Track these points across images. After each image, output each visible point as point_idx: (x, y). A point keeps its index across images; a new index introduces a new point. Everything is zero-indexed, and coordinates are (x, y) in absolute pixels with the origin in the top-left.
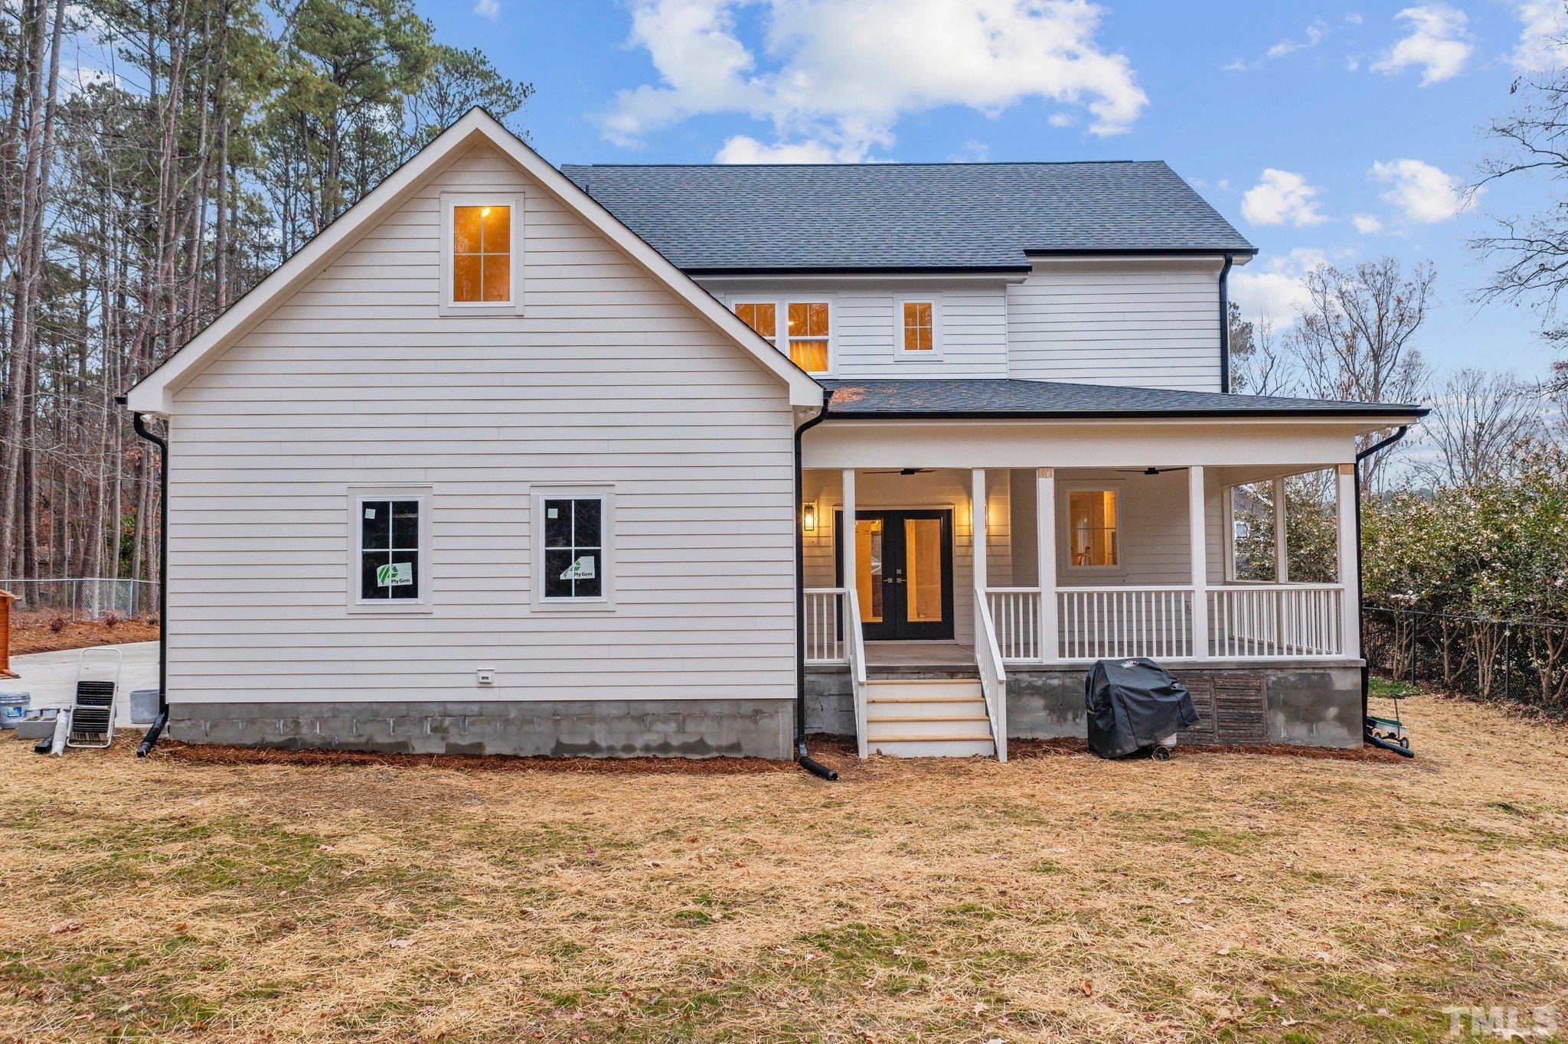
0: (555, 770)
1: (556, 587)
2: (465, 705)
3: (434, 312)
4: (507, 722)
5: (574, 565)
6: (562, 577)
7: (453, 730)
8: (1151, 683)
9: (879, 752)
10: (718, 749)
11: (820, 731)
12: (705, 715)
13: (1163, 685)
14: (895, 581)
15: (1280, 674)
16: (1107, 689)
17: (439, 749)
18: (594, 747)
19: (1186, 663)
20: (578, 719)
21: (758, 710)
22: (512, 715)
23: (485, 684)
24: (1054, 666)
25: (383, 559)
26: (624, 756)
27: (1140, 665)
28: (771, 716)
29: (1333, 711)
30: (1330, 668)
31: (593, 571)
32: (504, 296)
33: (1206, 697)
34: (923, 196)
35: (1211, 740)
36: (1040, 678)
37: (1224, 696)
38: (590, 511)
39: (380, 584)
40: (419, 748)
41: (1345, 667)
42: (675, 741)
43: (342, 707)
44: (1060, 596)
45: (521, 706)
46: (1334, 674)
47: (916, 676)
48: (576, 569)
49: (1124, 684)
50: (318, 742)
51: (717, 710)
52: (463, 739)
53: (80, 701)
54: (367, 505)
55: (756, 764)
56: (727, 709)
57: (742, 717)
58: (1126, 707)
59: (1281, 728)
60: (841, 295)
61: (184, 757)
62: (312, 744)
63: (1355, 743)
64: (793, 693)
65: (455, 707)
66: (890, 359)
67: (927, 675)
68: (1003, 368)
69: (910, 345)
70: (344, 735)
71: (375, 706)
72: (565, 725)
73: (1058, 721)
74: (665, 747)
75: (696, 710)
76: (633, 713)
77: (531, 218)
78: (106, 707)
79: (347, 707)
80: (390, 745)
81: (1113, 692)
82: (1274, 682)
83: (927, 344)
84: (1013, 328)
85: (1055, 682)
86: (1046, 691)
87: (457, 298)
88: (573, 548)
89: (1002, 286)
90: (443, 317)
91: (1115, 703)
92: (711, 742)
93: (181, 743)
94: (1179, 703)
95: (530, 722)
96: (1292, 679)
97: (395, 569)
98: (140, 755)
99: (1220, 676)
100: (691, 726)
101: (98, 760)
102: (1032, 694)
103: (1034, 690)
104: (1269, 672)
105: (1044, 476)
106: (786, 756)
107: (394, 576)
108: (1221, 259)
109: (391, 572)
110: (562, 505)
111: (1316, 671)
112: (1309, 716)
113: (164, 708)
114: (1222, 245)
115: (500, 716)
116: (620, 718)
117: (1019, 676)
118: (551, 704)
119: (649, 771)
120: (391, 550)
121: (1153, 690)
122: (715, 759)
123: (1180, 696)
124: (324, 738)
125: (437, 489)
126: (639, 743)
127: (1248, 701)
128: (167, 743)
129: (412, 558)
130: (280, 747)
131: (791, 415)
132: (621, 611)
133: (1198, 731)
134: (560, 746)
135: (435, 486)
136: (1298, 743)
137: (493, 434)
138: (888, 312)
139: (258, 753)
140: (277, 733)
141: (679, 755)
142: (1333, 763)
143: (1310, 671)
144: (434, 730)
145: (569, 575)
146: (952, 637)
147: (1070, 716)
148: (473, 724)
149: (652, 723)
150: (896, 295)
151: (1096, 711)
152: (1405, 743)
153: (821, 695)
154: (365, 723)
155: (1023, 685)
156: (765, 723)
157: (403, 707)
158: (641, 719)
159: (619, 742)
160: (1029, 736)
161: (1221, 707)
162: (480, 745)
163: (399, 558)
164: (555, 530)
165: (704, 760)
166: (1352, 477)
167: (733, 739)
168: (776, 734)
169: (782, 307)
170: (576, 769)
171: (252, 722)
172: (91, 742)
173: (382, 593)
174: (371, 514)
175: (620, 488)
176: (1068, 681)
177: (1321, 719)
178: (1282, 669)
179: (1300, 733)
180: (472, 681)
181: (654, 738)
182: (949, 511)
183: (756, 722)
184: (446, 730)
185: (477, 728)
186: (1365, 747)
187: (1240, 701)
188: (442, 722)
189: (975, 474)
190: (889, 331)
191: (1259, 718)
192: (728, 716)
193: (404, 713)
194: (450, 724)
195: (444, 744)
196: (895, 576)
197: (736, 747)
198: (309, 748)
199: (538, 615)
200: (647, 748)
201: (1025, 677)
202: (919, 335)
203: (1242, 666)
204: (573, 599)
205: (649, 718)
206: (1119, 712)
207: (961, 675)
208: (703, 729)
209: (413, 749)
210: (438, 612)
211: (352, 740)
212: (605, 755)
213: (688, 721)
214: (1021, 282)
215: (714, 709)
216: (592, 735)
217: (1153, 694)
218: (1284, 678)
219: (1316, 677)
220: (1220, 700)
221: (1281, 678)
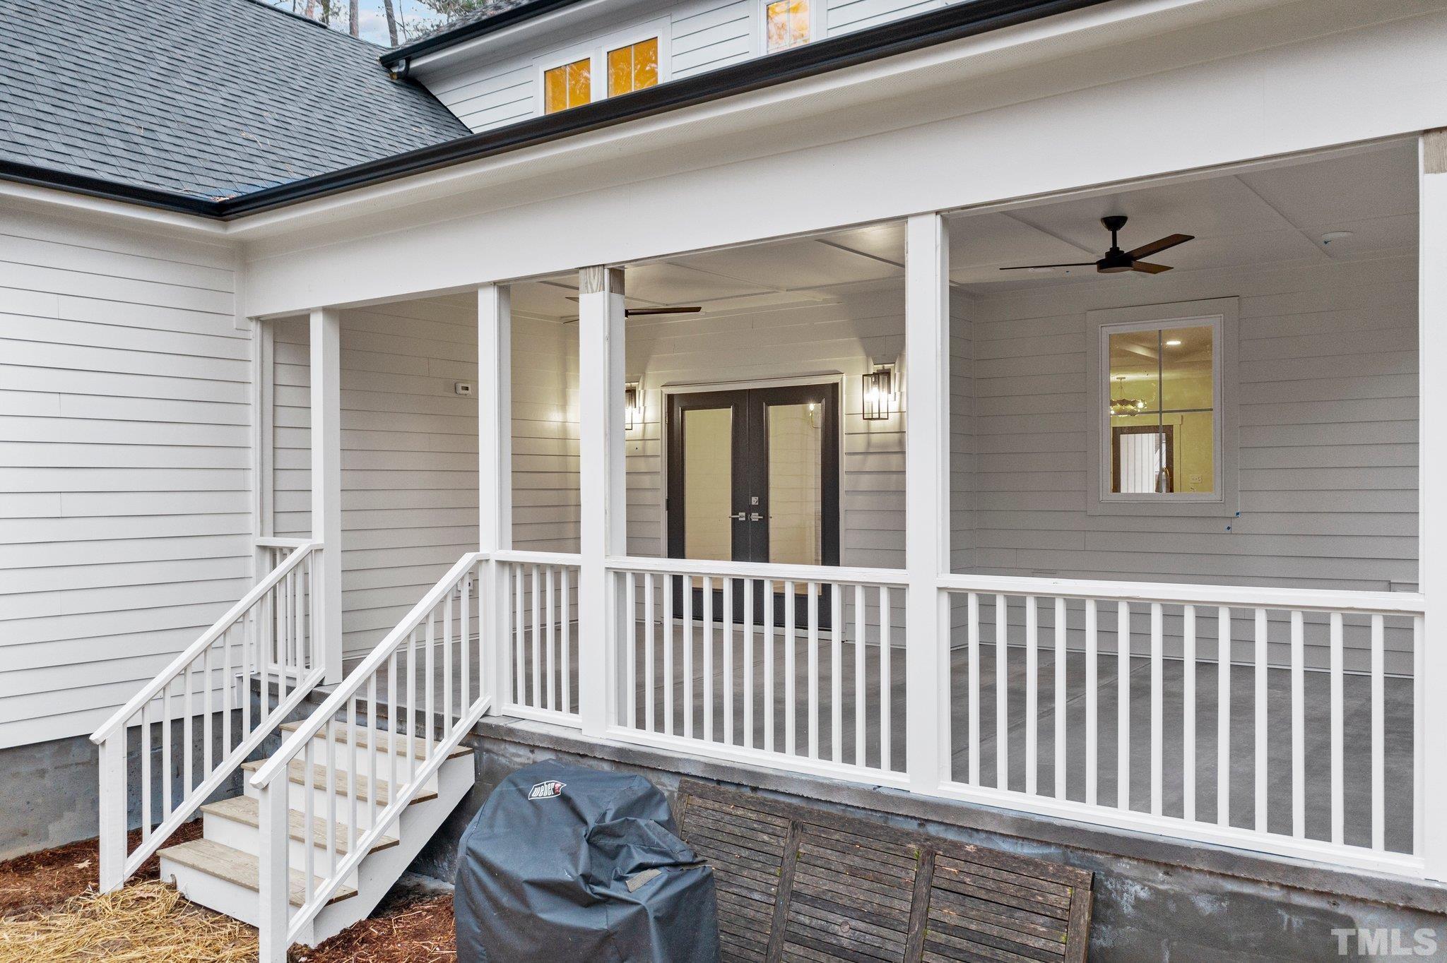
14: (748, 518)
15: (1162, 881)
30: (1354, 900)
33: (902, 906)
37: (950, 916)
44: (620, 574)
46: (1366, 921)
60: (675, 16)
82: (1139, 903)
96: (1205, 906)
99: (957, 852)
104: (1123, 866)
111: (1298, 899)
127: (1021, 951)
143: (1276, 894)
169: (598, 60)
178: (1169, 869)
182: (835, 386)
187: (993, 944)
196: (749, 509)
203: (1030, 829)
218: (1179, 898)
219: (1297, 922)
220: (939, 925)
221: (1165, 895)
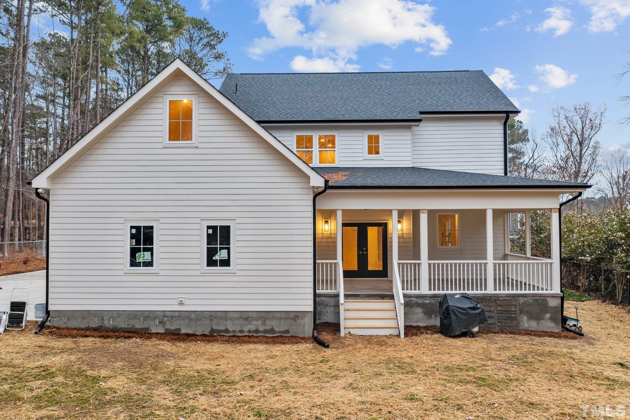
0: (209, 341)
1: (211, 262)
2: (173, 313)
3: (160, 146)
4: (190, 320)
5: (219, 253)
6: (214, 258)
7: (168, 323)
8: (467, 304)
9: (350, 333)
10: (280, 332)
11: (326, 321)
12: (274, 318)
13: (472, 306)
14: (363, 252)
15: (525, 299)
16: (448, 307)
17: (162, 331)
18: (227, 331)
19: (484, 294)
20: (220, 319)
21: (296, 316)
22: (192, 317)
23: (181, 304)
24: (427, 295)
25: (139, 250)
26: (240, 335)
27: (463, 296)
28: (302, 318)
29: (548, 315)
30: (547, 297)
31: (227, 256)
32: (190, 139)
33: (492, 309)
34: (378, 87)
35: (494, 328)
36: (421, 299)
37: (500, 309)
38: (226, 230)
39: (137, 261)
40: (154, 330)
41: (554, 296)
42: (261, 328)
43: (122, 313)
44: (430, 265)
45: (196, 313)
46: (548, 299)
47: (367, 298)
48: (220, 255)
49: (455, 305)
50: (111, 327)
51: (280, 316)
52: (172, 327)
53: (12, 310)
54: (132, 227)
55: (295, 339)
56: (283, 315)
57: (290, 319)
58: (456, 315)
59: (526, 323)
60: (341, 131)
61: (55, 334)
62: (109, 328)
63: (557, 329)
64: (311, 309)
65: (169, 313)
66: (361, 159)
67: (372, 298)
68: (410, 162)
69: (370, 152)
70: (122, 324)
71: (135, 312)
72: (215, 321)
73: (429, 318)
74: (257, 331)
75: (270, 315)
76: (244, 316)
77: (201, 105)
78: (22, 313)
79: (124, 313)
80: (141, 329)
81: (450, 308)
82: (522, 303)
83: (378, 153)
84: (415, 145)
85: (427, 301)
86: (423, 305)
87: (169, 140)
88: (219, 246)
89: (409, 127)
90: (164, 148)
91: (451, 313)
92: (276, 329)
93: (54, 327)
94: (479, 313)
95: (200, 320)
96: (530, 301)
97: (144, 254)
98: (36, 333)
99: (499, 300)
100: (268, 322)
101: (18, 335)
102: (417, 307)
103: (418, 305)
104: (520, 298)
105: (423, 213)
106: (308, 336)
107: (143, 257)
108: (504, 115)
109: (142, 256)
110: (214, 228)
111: (541, 298)
112: (538, 317)
113: (48, 313)
114: (505, 109)
115: (188, 317)
116: (238, 318)
117: (411, 299)
118: (209, 313)
119: (250, 342)
120: (142, 246)
121: (468, 308)
122: (277, 337)
123: (479, 310)
124: (114, 326)
125: (162, 221)
126: (246, 329)
127: (511, 311)
128: (49, 327)
129: (151, 250)
130: (95, 329)
131: (312, 190)
132: (239, 273)
133: (489, 324)
134: (213, 331)
135: (161, 219)
136: (533, 329)
137: (185, 197)
138: (361, 138)
139: (85, 332)
140: (95, 323)
141: (263, 335)
142: (547, 339)
143: (539, 298)
144: (160, 323)
145: (217, 257)
146: (387, 277)
147: (433, 316)
148: (176, 320)
149: (251, 321)
150: (364, 131)
151: (443, 316)
152: (580, 329)
153: (327, 306)
154: (131, 319)
155: (413, 303)
156: (299, 321)
157: (147, 313)
158: (247, 319)
159: (237, 329)
160: (415, 324)
161: (499, 313)
162: (179, 329)
163: (145, 250)
164: (211, 239)
165: (273, 337)
166: (558, 214)
167: (285, 328)
168: (304, 326)
169: (316, 136)
170: (218, 341)
171: (84, 318)
172: (16, 327)
173: (138, 265)
174: (134, 231)
175: (238, 221)
176: (433, 301)
177: (543, 319)
178: (526, 297)
179: (533, 325)
180: (176, 302)
181: (252, 327)
182: (386, 224)
183: (295, 321)
184: (165, 323)
185: (178, 322)
186: (562, 331)
187: (507, 311)
188: (163, 319)
189: (393, 212)
190: (361, 146)
191: (515, 319)
192: (284, 318)
193: (148, 316)
194: (167, 320)
195: (164, 329)
196: (363, 251)
197: (287, 331)
198: (108, 330)
199: (203, 274)
200: (249, 331)
201: (414, 299)
202: (374, 149)
203: (508, 295)
204: (218, 268)
205: (250, 319)
206: (453, 317)
207: (387, 298)
208: (273, 324)
209: (151, 331)
210: (162, 273)
211: (126, 326)
212: (232, 334)
213: (266, 320)
214: (418, 126)
215: (278, 315)
216: (226, 325)
217: (468, 310)
218: (527, 301)
219: (541, 301)
220: (498, 310)
221: (525, 301)
